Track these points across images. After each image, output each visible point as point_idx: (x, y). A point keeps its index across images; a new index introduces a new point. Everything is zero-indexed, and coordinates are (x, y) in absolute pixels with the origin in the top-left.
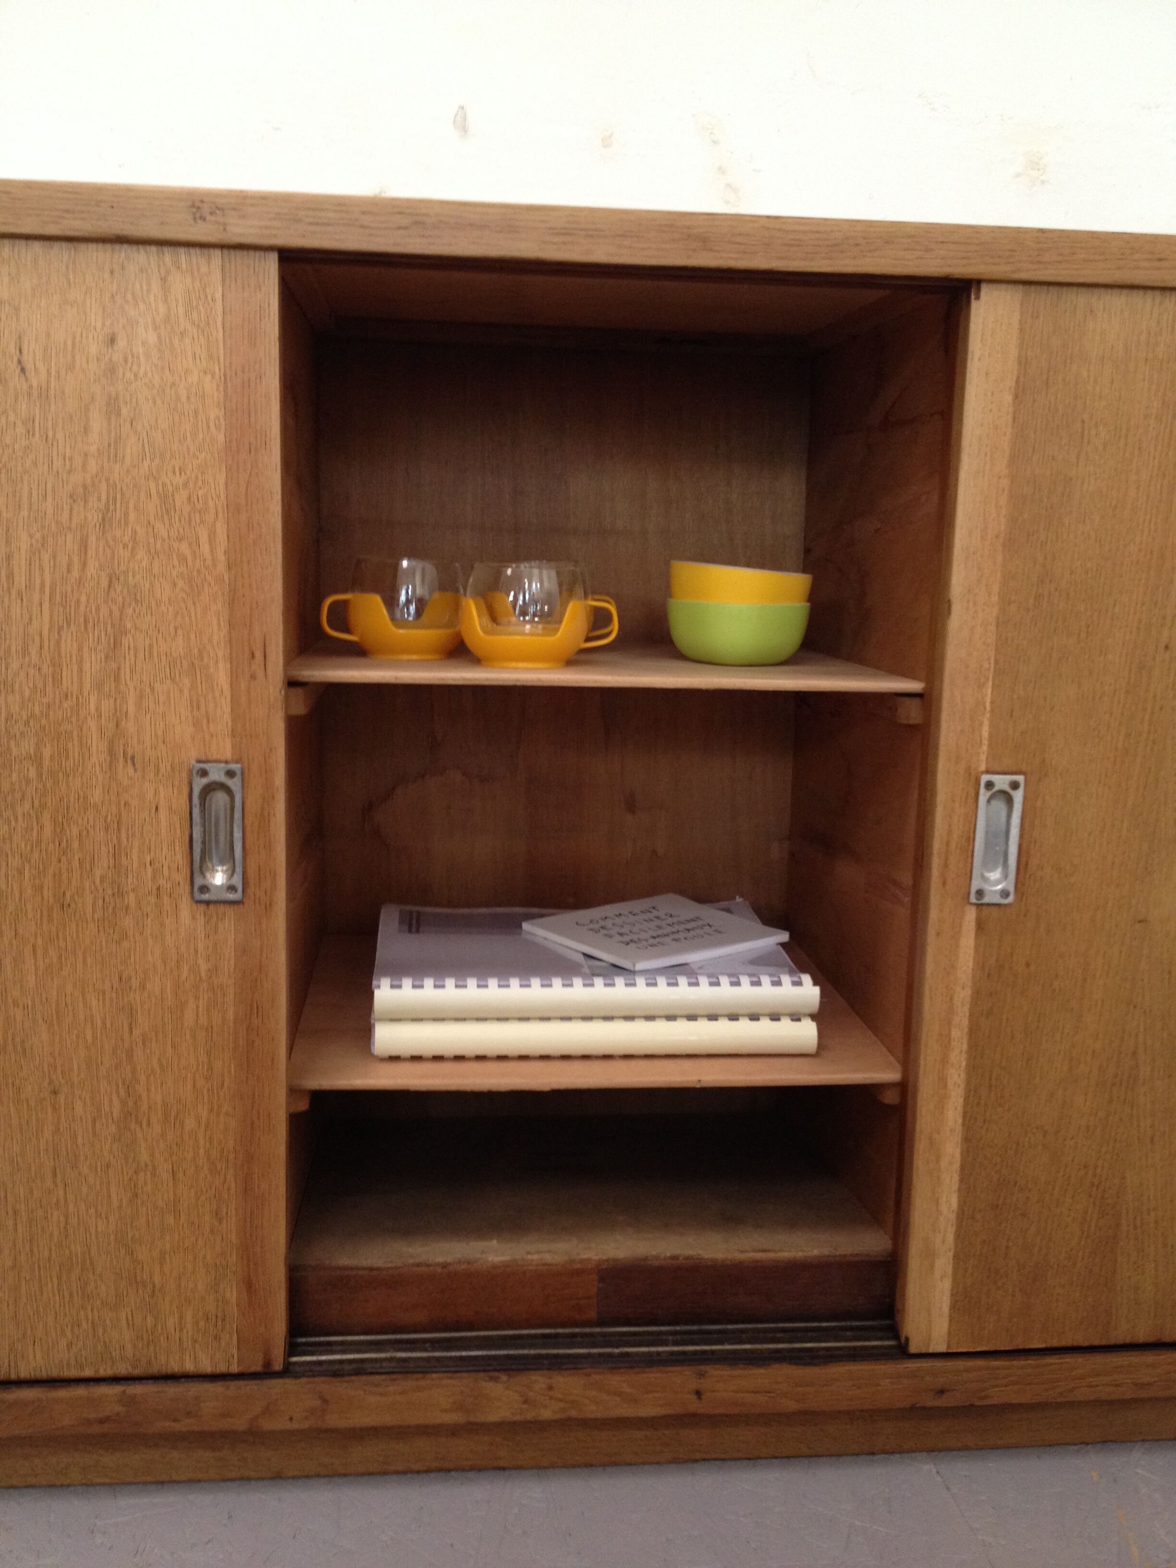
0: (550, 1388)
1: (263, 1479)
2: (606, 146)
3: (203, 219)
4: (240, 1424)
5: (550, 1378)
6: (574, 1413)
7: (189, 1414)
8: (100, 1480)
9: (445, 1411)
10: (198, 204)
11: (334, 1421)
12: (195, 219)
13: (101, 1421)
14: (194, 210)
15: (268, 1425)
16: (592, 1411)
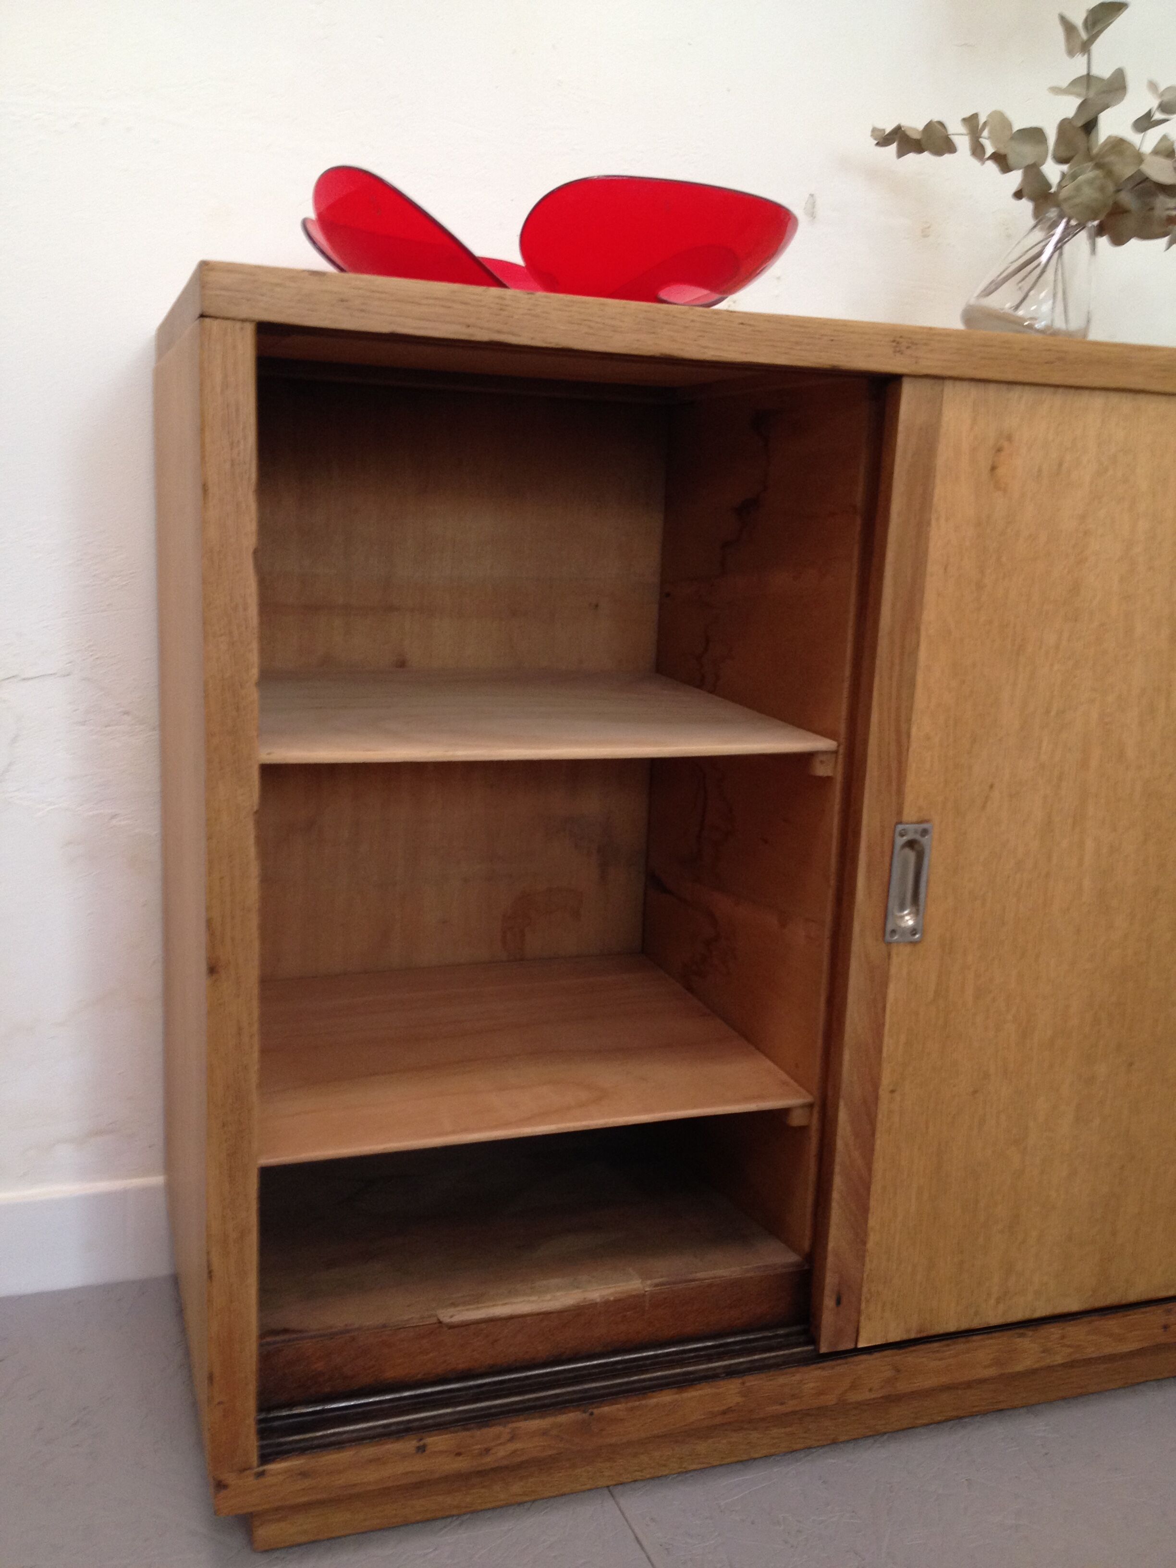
0: (1063, 1337)
1: (823, 1446)
2: (925, 236)
3: (901, 352)
4: (830, 1399)
5: (1063, 1329)
6: (1078, 1356)
7: (793, 1396)
8: (694, 1467)
9: (985, 1367)
10: (898, 339)
11: (903, 1387)
12: (895, 352)
13: (724, 1413)
14: (894, 344)
15: (854, 1397)
16: (1091, 1352)
